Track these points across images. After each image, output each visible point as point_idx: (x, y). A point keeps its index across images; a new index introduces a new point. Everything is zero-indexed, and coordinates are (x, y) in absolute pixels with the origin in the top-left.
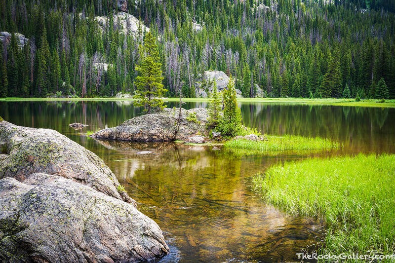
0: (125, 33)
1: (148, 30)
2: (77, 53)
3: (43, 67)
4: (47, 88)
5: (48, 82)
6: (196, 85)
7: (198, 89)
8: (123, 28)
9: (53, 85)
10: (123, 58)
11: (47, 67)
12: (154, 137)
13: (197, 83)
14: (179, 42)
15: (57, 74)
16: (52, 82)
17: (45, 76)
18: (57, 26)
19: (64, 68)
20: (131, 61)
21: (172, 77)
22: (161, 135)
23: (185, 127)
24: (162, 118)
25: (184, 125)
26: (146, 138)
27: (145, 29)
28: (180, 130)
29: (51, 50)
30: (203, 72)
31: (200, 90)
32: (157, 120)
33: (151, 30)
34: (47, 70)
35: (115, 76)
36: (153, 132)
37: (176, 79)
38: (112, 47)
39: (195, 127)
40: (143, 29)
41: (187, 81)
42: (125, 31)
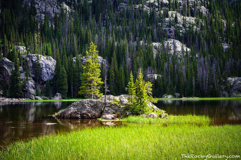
0: (172, 53)
1: (189, 50)
2: (136, 68)
3: (112, 78)
4: (115, 92)
5: (115, 88)
6: (220, 88)
7: (222, 91)
8: (171, 50)
9: (119, 90)
10: (168, 70)
11: (115, 78)
12: (85, 115)
13: (222, 86)
14: (211, 57)
15: (121, 82)
16: (118, 87)
17: (114, 84)
18: (124, 50)
19: (127, 78)
20: (174, 72)
21: (202, 82)
22: (89, 114)
23: (108, 108)
24: (91, 102)
25: (107, 107)
26: (79, 116)
27: (186, 49)
28: (104, 110)
29: (119, 66)
30: (226, 79)
31: (223, 91)
32: (88, 103)
33: (191, 50)
34: (115, 80)
35: (162, 83)
36: (84, 112)
37: (205, 84)
38: (161, 63)
39: (117, 108)
40: (185, 49)
41: (214, 85)
42: (172, 51)
